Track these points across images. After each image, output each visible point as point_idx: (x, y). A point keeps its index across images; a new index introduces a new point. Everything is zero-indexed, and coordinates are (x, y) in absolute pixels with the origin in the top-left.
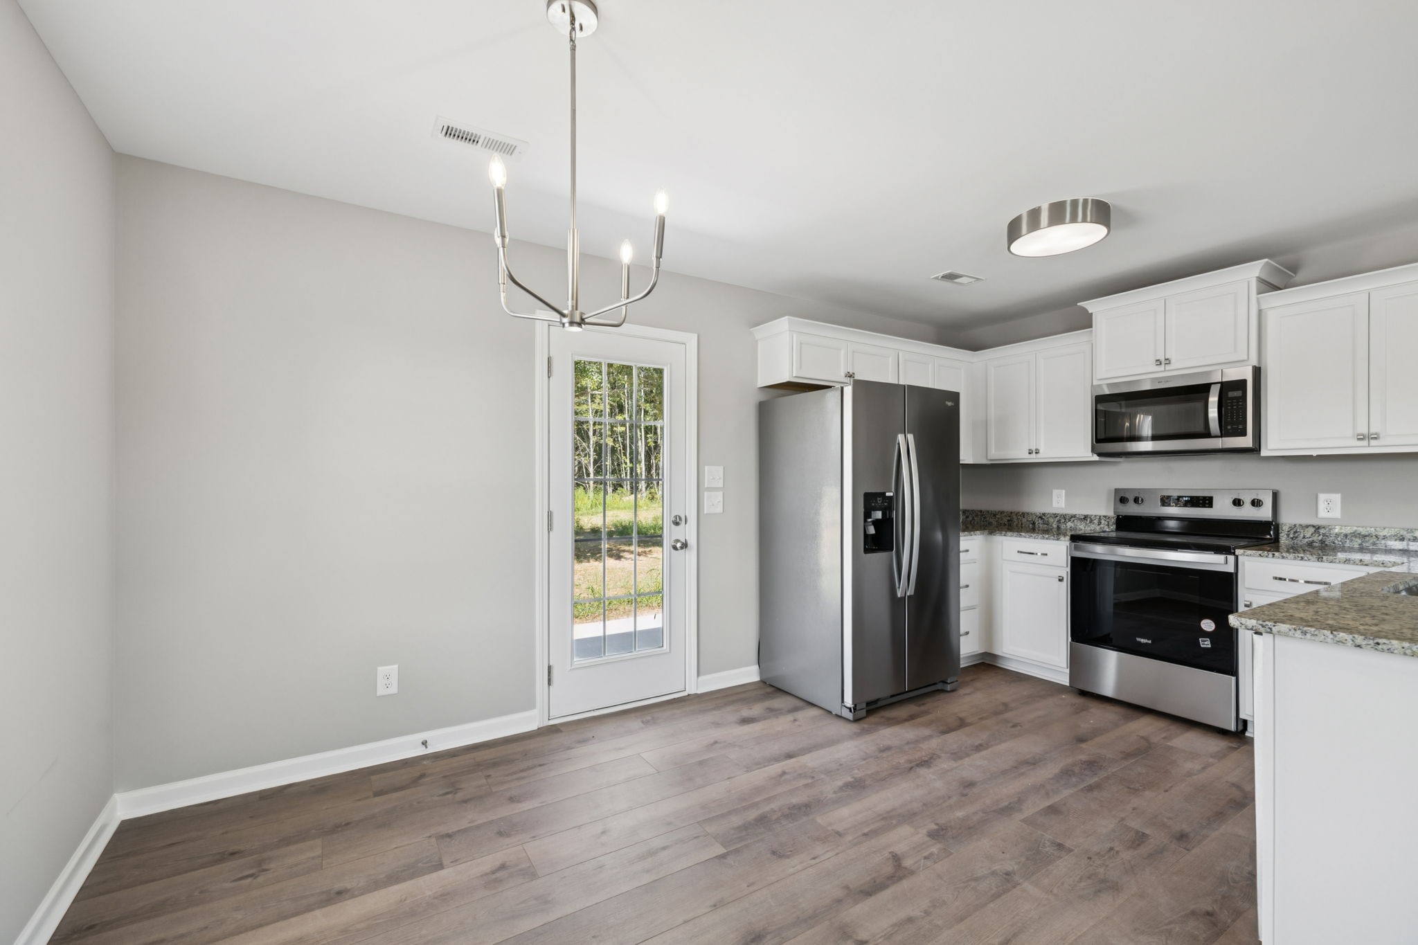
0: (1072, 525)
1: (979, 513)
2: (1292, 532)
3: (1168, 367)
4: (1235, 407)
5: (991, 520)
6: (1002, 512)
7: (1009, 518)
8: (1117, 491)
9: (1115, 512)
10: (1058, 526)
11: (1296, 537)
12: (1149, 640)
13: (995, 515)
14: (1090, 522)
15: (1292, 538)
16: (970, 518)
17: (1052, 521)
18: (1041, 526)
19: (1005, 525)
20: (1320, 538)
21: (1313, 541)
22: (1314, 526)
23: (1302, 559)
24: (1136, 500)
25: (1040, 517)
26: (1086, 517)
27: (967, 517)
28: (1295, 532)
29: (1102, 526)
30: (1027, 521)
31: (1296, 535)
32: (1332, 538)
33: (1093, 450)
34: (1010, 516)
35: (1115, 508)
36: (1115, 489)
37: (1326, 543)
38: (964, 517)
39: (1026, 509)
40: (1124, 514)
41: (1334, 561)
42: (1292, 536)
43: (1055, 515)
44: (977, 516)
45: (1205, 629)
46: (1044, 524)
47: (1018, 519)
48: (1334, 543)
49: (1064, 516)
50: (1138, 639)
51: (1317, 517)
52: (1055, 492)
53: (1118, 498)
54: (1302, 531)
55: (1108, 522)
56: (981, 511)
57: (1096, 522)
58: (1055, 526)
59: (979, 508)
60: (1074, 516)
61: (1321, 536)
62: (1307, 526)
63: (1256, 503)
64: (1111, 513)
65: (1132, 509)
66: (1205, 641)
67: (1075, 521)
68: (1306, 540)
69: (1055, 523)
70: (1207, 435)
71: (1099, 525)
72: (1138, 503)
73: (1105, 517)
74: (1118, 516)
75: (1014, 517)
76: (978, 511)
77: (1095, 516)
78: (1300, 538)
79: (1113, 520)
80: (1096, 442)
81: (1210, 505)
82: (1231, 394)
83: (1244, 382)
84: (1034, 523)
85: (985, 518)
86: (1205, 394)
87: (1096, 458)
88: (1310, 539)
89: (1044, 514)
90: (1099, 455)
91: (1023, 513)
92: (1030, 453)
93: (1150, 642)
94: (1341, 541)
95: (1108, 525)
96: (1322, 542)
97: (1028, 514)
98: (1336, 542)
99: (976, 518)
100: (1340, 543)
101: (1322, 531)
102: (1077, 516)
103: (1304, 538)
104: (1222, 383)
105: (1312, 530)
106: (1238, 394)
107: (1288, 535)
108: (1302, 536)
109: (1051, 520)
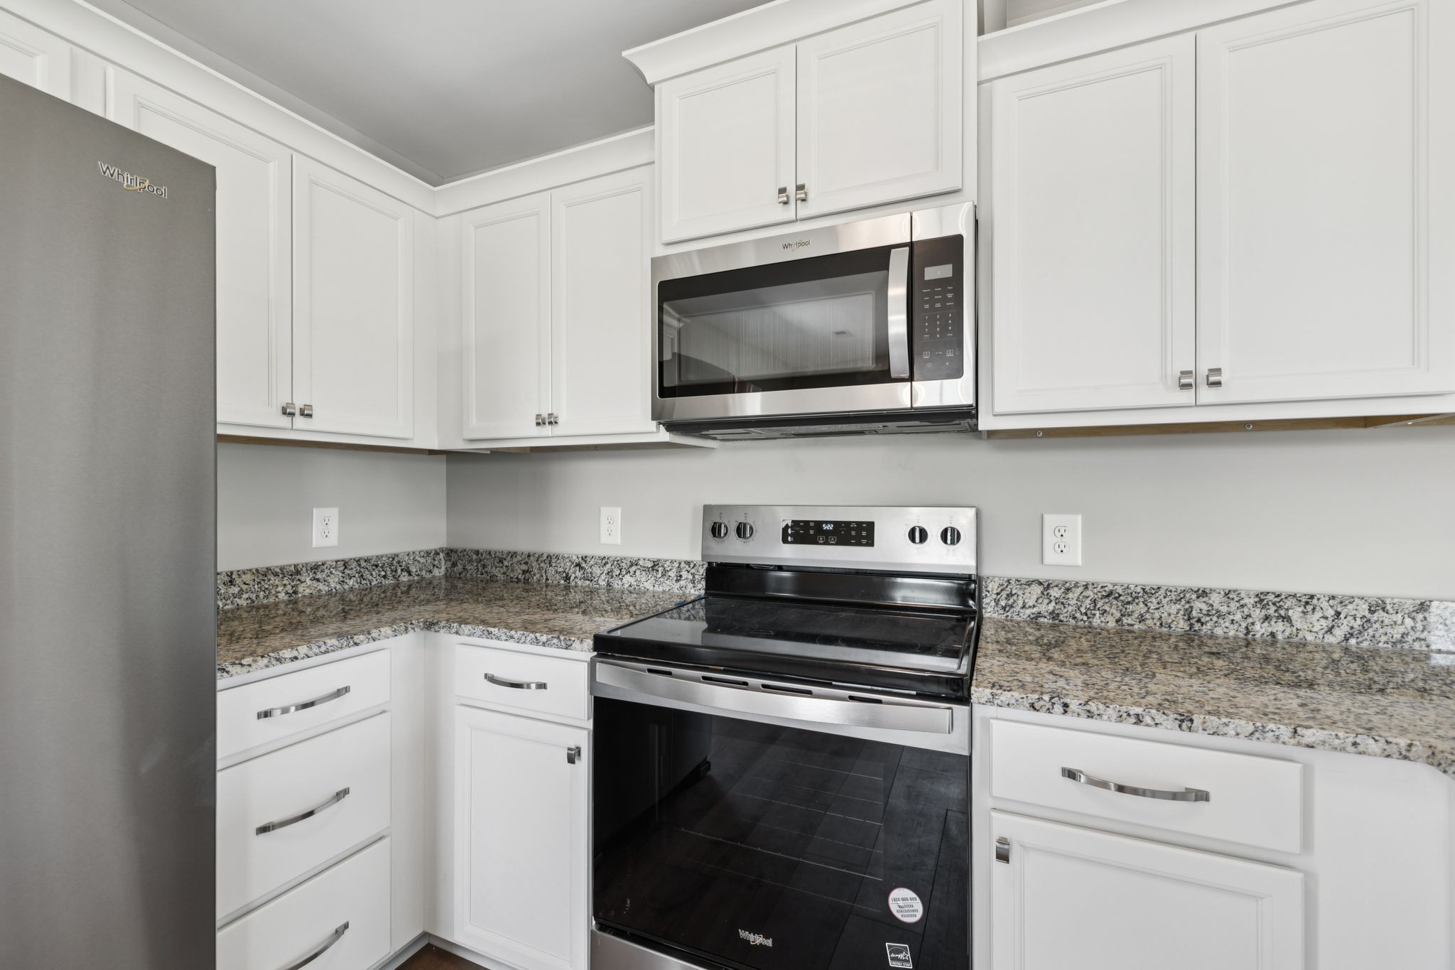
0: (632, 580)
1: (475, 557)
2: (1004, 594)
3: (804, 211)
4: (938, 305)
5: (495, 571)
6: (513, 555)
7: (525, 567)
8: (708, 509)
9: (703, 556)
10: (609, 584)
11: (1011, 606)
12: (766, 937)
13: (501, 561)
14: (663, 575)
15: (1004, 608)
16: (460, 567)
17: (599, 572)
18: (580, 583)
19: (518, 580)
20: (1051, 607)
21: (1039, 615)
22: (1040, 584)
23: (1139, 720)
24: (741, 531)
25: (578, 565)
26: (655, 565)
27: (454, 565)
28: (1010, 595)
29: (682, 583)
30: (556, 572)
31: (1011, 601)
32: (1070, 609)
33: (657, 415)
34: (526, 563)
35: (704, 548)
36: (705, 507)
37: (1061, 617)
38: (449, 564)
39: (554, 549)
40: (719, 561)
41: (1225, 730)
42: (1003, 603)
43: (604, 561)
44: (470, 561)
45: (898, 915)
46: (585, 579)
47: (540, 568)
48: (1074, 618)
49: (618, 562)
50: (744, 934)
51: (1042, 563)
52: (605, 511)
53: (709, 526)
54: (1020, 593)
55: (693, 575)
56: (477, 552)
57: (672, 574)
58: (602, 583)
59: (476, 546)
60: (634, 563)
61: (1053, 604)
62: (1029, 583)
63: (950, 536)
64: (697, 557)
65: (735, 551)
66: (899, 951)
67: (638, 572)
68: (1028, 612)
69: (603, 577)
70: (882, 375)
71: (677, 581)
72: (744, 537)
73: (688, 563)
74: (710, 564)
75: (534, 564)
76: (472, 550)
77: (672, 562)
78: (1017, 608)
79: (702, 571)
80: (662, 395)
81: (870, 542)
82: (932, 273)
83: (958, 240)
84: (567, 578)
85: (484, 566)
86: (877, 275)
87: (664, 436)
88: (1035, 610)
89: (584, 559)
90: (672, 427)
91: (549, 556)
92: (538, 424)
93: (769, 943)
94: (1086, 614)
95: (693, 582)
96: (1054, 615)
97: (557, 557)
98: (1078, 615)
99: (468, 567)
100: (1085, 618)
101: (1055, 593)
102: (641, 563)
103: (1024, 607)
104: (911, 245)
105: (1037, 590)
106: (944, 271)
107: (997, 602)
108: (1020, 603)
109: (597, 571)
